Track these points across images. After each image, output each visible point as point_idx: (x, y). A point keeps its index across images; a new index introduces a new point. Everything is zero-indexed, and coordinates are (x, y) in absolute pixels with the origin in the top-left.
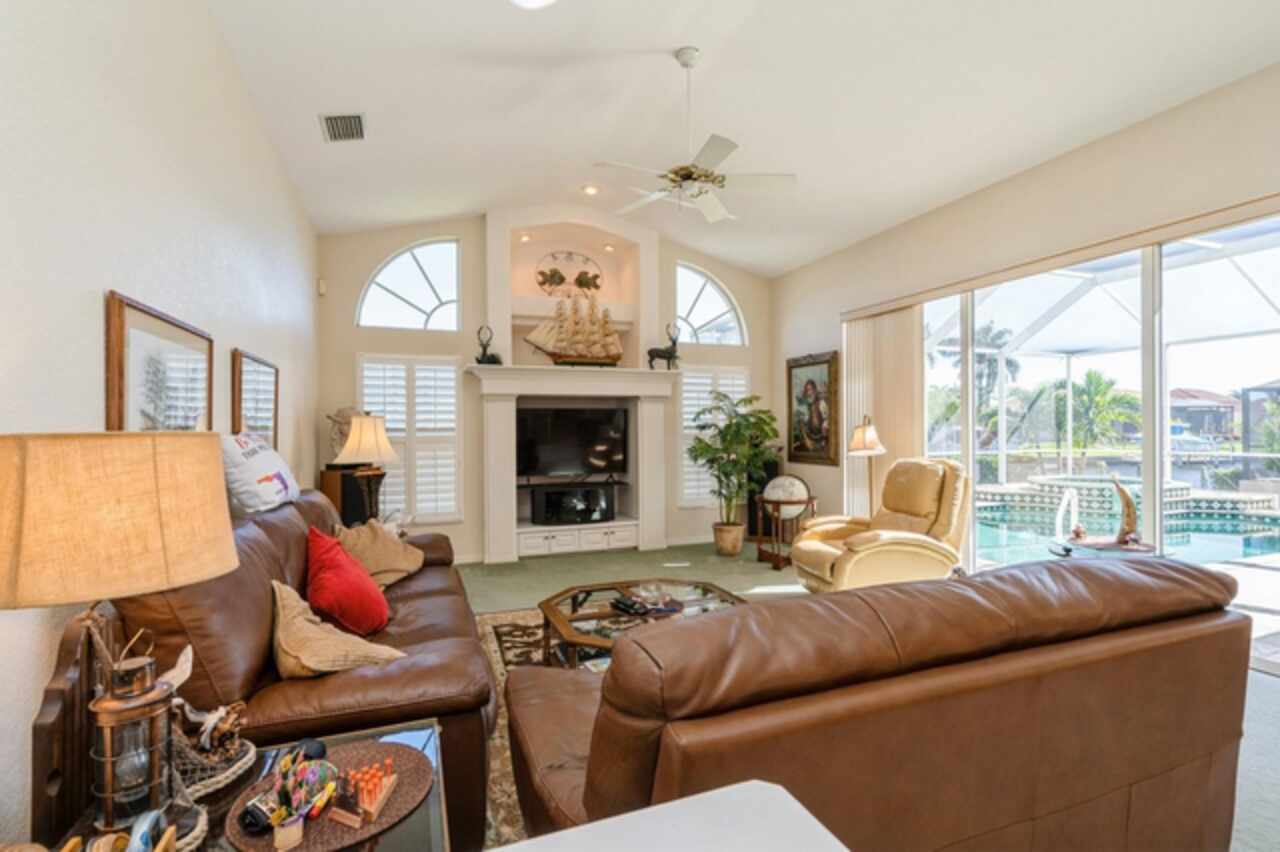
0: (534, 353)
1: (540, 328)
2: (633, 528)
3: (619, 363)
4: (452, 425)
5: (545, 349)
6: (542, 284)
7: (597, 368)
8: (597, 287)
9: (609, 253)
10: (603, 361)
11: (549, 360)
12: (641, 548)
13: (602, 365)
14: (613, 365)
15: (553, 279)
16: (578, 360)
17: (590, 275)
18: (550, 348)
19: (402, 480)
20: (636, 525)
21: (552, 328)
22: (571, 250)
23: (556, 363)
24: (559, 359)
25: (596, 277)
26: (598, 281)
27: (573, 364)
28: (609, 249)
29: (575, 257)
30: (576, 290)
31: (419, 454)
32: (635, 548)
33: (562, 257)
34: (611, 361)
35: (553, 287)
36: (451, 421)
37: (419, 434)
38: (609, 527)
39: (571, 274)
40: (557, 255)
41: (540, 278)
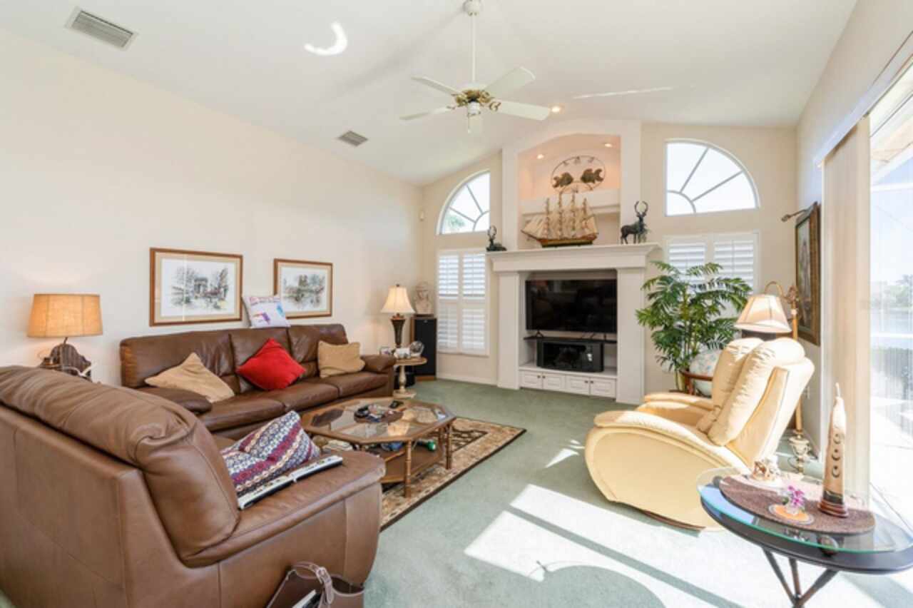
0: (528, 240)
1: (533, 222)
2: (613, 382)
3: (594, 242)
4: (482, 292)
5: (535, 236)
6: (556, 186)
7: (576, 247)
8: (600, 179)
9: (609, 148)
10: (579, 241)
11: (538, 245)
12: (618, 401)
13: (579, 244)
14: (590, 243)
15: (566, 180)
16: (560, 242)
17: (594, 171)
18: (539, 235)
19: (456, 326)
20: (616, 380)
21: (541, 221)
22: (578, 155)
23: (544, 246)
24: (545, 243)
25: (599, 171)
26: (601, 175)
27: (556, 246)
28: (608, 145)
29: (581, 159)
30: (583, 186)
31: (464, 310)
32: (614, 400)
33: (571, 162)
34: (588, 241)
35: (564, 186)
36: (481, 289)
37: (465, 298)
38: (590, 377)
39: (577, 174)
40: (568, 162)
41: (554, 182)
